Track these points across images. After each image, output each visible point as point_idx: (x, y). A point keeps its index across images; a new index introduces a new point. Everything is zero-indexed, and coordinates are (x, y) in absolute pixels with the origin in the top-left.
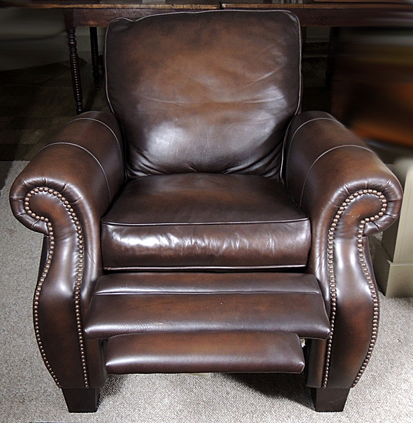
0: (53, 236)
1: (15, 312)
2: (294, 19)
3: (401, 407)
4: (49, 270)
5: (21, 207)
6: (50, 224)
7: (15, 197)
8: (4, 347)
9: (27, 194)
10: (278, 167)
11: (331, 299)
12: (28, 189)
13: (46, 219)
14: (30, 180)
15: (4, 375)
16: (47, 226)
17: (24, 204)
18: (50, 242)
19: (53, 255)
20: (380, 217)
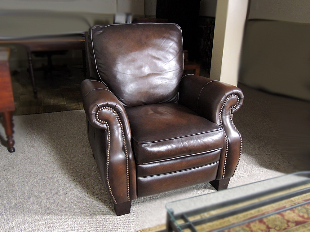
0: (109, 130)
2: (179, 28)
6: (108, 125)
9: (97, 111)
10: (177, 94)
11: (226, 140)
12: (98, 108)
13: (106, 123)
14: (101, 104)
16: (106, 126)
17: (96, 116)
18: (108, 133)
20: (237, 105)
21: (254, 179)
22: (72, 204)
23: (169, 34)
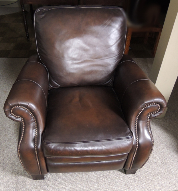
0: (24, 123)
1: (9, 132)
3: (155, 170)
4: (23, 136)
5: (10, 113)
6: (22, 119)
7: (7, 110)
8: (6, 149)
9: (11, 109)
13: (21, 117)
14: (13, 104)
15: (7, 163)
18: (23, 125)
19: (24, 130)
20: (157, 112)
21: (165, 168)
22: (7, 158)
23: (111, 21)
